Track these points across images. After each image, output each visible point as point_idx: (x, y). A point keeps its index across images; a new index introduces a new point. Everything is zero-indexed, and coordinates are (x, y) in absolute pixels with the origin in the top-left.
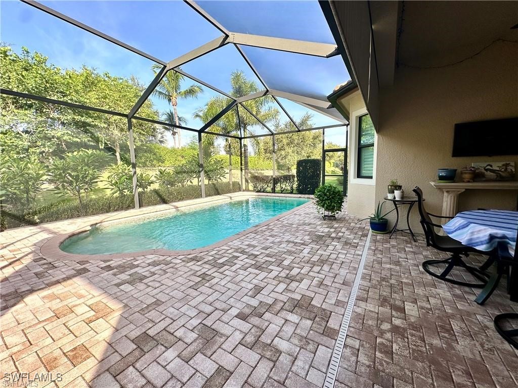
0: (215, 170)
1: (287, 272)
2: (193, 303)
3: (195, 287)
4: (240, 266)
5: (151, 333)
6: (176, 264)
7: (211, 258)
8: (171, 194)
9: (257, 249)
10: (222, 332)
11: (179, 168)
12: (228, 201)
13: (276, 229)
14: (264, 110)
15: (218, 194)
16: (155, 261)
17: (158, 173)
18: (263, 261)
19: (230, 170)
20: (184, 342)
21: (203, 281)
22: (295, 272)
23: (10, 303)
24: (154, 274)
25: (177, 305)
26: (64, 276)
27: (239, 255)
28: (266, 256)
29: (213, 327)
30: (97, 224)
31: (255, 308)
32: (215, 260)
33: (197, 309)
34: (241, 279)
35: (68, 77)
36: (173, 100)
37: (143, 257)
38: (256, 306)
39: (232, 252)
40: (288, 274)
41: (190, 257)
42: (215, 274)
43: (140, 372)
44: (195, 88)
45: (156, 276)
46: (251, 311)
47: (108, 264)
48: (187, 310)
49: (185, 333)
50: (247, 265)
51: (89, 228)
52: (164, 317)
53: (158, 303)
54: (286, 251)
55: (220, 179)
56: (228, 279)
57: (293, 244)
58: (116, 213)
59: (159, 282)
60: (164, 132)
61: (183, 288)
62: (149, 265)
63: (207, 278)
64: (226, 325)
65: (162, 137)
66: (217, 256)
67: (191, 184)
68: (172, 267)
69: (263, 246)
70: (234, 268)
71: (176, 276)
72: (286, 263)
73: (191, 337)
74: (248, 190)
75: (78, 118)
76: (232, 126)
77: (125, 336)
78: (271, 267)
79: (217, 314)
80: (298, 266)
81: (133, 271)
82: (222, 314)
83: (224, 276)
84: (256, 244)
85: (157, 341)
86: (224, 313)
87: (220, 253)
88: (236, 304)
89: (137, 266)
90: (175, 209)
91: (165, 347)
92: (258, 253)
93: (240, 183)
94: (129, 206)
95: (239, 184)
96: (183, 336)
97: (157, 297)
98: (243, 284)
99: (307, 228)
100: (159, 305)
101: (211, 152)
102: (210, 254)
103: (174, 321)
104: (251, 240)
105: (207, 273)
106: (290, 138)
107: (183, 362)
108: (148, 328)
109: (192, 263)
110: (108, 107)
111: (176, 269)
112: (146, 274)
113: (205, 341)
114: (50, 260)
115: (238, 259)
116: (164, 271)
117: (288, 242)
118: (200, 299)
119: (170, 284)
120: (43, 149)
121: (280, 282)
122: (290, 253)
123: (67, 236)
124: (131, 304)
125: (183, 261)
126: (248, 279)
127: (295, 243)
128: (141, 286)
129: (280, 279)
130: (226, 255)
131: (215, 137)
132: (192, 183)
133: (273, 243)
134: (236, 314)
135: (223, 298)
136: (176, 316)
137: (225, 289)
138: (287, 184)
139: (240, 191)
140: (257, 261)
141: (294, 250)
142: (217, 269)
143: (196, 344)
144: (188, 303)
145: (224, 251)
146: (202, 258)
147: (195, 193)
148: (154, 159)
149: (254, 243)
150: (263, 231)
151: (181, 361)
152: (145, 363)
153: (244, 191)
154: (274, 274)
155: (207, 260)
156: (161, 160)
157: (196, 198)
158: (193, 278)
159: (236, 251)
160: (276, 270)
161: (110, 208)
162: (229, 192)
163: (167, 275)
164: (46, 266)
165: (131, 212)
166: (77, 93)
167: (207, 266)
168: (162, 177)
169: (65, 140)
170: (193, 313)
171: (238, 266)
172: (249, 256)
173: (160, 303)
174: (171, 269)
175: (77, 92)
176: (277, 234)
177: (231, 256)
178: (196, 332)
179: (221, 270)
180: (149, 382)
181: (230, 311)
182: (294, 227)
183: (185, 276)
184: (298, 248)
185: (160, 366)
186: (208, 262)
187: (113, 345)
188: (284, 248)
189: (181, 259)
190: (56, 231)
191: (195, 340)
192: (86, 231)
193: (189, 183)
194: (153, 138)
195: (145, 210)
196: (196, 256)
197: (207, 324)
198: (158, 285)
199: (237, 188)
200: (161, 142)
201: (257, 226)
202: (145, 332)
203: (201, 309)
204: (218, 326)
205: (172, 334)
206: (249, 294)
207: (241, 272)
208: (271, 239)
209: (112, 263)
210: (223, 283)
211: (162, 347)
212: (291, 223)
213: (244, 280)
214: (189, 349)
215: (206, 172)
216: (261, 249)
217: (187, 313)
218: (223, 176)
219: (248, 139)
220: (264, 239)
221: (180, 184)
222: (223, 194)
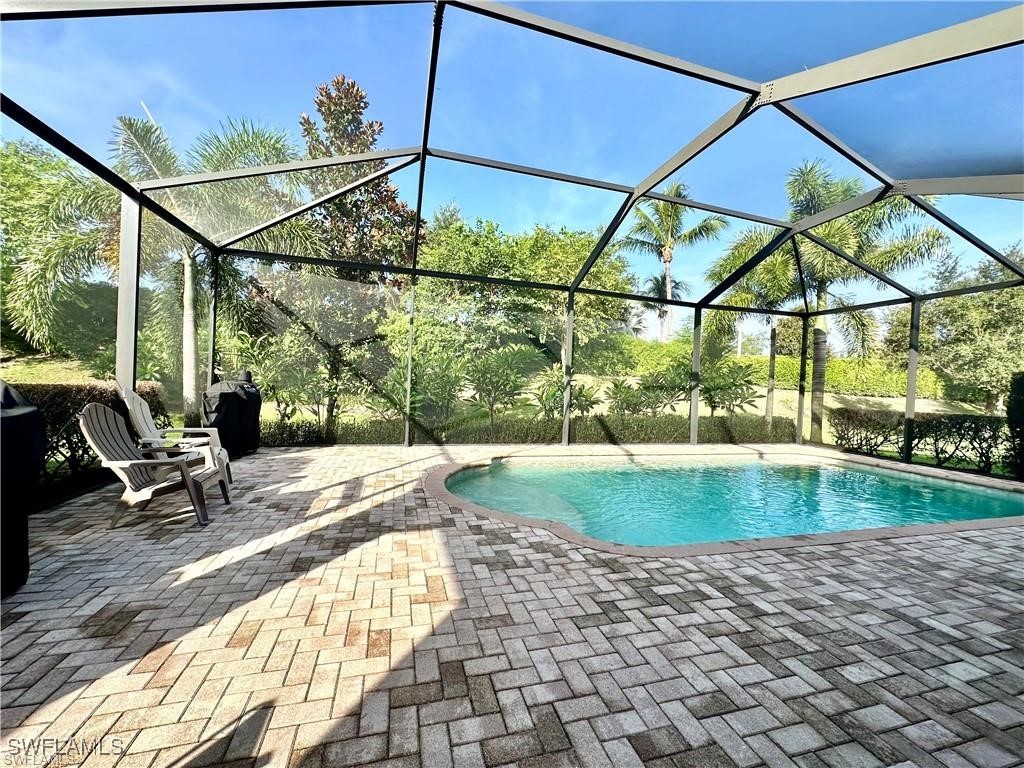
0: (730, 388)
1: (847, 704)
2: (561, 653)
3: (579, 623)
4: (703, 621)
5: (471, 668)
6: (572, 561)
7: (643, 575)
8: (626, 426)
9: (771, 596)
10: (582, 752)
11: (650, 379)
12: (754, 460)
13: (863, 564)
14: (886, 239)
15: (732, 440)
16: (542, 542)
17: (612, 386)
18: (775, 635)
19: (770, 391)
20: (504, 720)
21: (603, 617)
22: (880, 716)
23: (369, 536)
24: (528, 564)
25: (533, 642)
26: (427, 522)
27: (716, 593)
28: (791, 626)
29: (569, 728)
30: (502, 458)
31: (689, 748)
32: (650, 582)
33: (560, 669)
34: (688, 654)
35: (514, 244)
36: (666, 252)
37: (529, 529)
38: (695, 745)
39: (700, 581)
40: (847, 712)
41: (603, 556)
42: (635, 615)
43: (419, 726)
44: (712, 222)
45: (531, 570)
46: (675, 750)
47: (480, 523)
48: (542, 660)
49: (515, 704)
50: (723, 628)
51: (489, 462)
52: (500, 650)
53: (506, 620)
54: (871, 637)
55: (741, 407)
56: (658, 638)
57: (913, 629)
58: (533, 446)
59: (529, 583)
60: (642, 312)
61: (559, 613)
62: (531, 545)
63: (613, 615)
64: (597, 744)
65: (639, 322)
66: (658, 576)
67: (671, 412)
68: (562, 565)
69: (797, 595)
70: (683, 620)
71: (562, 584)
72: (854, 674)
73: (521, 720)
74: (816, 441)
75: (520, 299)
76: (781, 289)
77: (437, 650)
78: (792, 664)
79: (592, 705)
80: (900, 703)
81: (504, 547)
82: (600, 712)
83: (652, 628)
84: (777, 585)
85: (468, 689)
86: (607, 711)
87: (670, 571)
88: (645, 708)
89: (514, 541)
90: (626, 458)
91: (473, 709)
92: (769, 608)
93: (796, 423)
94: (553, 438)
95: (793, 426)
96: (509, 709)
97: (512, 608)
98: (687, 669)
99: (1006, 596)
100: (506, 625)
101: (724, 348)
102: (647, 566)
103: (512, 669)
104: (765, 569)
105: (617, 603)
106: (999, 306)
107: (482, 762)
108: (470, 656)
109: (599, 571)
110: (557, 279)
111: (568, 570)
112: (519, 560)
113: (539, 747)
114: (427, 495)
115: (706, 602)
116: (547, 566)
117: (896, 615)
118: (577, 651)
119: (542, 595)
120: (478, 345)
121: (804, 720)
122: (884, 649)
123: (460, 467)
124: (472, 602)
125: (587, 561)
126: (706, 663)
127: (922, 630)
128: (501, 578)
129: (809, 712)
130: (681, 581)
131: (736, 315)
132: (674, 410)
133: (834, 598)
134: (632, 731)
135: (624, 677)
136: (518, 659)
137: (639, 657)
138: (964, 443)
139: (794, 441)
140: (755, 629)
141: (907, 647)
142: (644, 604)
143: (521, 741)
144: (552, 649)
145: (679, 570)
146: (625, 568)
147: (676, 432)
148: (619, 361)
149: (771, 578)
150: (812, 557)
151: (480, 756)
152: (433, 716)
153: (805, 442)
154: (794, 686)
155: (632, 576)
156: (630, 364)
157: (676, 441)
158: (587, 602)
159: (711, 581)
160: (803, 679)
161: (527, 436)
162: (763, 440)
163: (547, 576)
164: (419, 502)
165: (555, 448)
166: (522, 264)
167: (627, 590)
168: (616, 394)
169: (500, 332)
170: (549, 673)
171: (696, 619)
172: (741, 606)
173: (509, 621)
174: (559, 567)
175: (522, 262)
176: (860, 577)
177: (690, 587)
178: (534, 716)
179: (650, 611)
180: (419, 753)
181: (622, 715)
182: (944, 579)
183: (575, 591)
184: (927, 646)
185: (447, 738)
186: (634, 582)
187: (417, 655)
188: (867, 626)
189: (584, 556)
190: (453, 456)
191: (522, 732)
192: (484, 466)
193: (668, 410)
194: (623, 325)
195: (576, 448)
196: (615, 561)
197: (560, 713)
198: (523, 586)
199: (785, 432)
200: (636, 330)
201: (802, 538)
202: (462, 661)
203: (567, 674)
204: (579, 732)
205: (495, 692)
206: (689, 702)
207: (698, 637)
208: (833, 586)
209: (486, 525)
210: (640, 641)
211: (469, 706)
212: (937, 560)
213: (695, 659)
214: (504, 741)
215: (706, 391)
216: (786, 601)
217: (540, 667)
218: (749, 403)
219: (829, 316)
220: (809, 579)
221: (649, 410)
222: (742, 442)
